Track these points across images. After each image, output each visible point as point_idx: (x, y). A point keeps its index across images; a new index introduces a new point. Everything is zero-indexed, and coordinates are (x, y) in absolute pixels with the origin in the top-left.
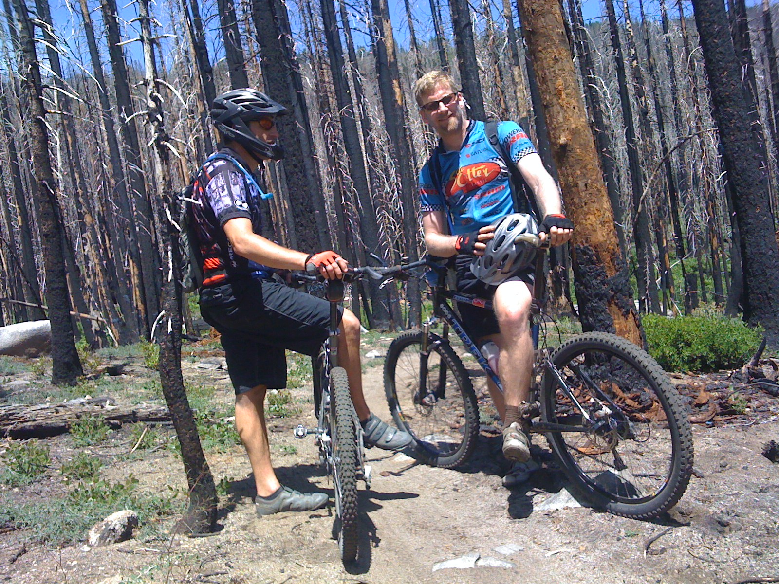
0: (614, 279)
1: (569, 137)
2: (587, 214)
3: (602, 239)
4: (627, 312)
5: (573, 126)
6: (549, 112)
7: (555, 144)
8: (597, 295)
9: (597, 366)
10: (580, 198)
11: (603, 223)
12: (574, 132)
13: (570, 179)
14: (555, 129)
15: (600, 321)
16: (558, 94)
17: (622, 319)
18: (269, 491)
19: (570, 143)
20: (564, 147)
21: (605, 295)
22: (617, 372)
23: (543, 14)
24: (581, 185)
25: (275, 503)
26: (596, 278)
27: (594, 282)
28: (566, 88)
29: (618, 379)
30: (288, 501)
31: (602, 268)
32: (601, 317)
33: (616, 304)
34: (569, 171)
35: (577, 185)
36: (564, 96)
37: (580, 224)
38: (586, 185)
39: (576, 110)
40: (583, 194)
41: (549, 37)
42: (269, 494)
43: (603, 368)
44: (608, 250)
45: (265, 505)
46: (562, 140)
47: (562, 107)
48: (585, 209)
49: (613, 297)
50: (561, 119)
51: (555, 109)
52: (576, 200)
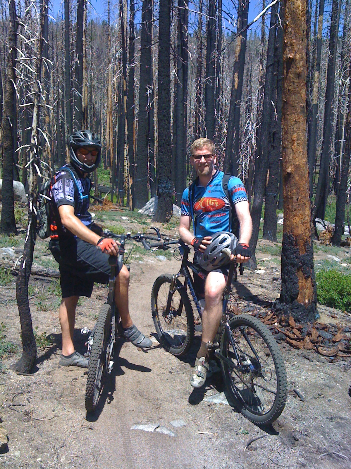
0: (303, 256)
1: (293, 169)
2: (294, 216)
3: (300, 232)
4: (308, 277)
5: (297, 163)
6: (285, 152)
7: (285, 171)
8: (291, 264)
9: (285, 304)
10: (293, 206)
11: (303, 223)
12: (297, 167)
13: (289, 193)
14: (286, 162)
15: (291, 279)
16: (293, 142)
17: (304, 281)
18: (68, 353)
19: (293, 173)
20: (289, 174)
21: (296, 265)
22: (295, 310)
23: (294, 93)
24: (295, 199)
25: (69, 361)
26: (293, 254)
27: (292, 256)
28: (298, 140)
29: (294, 314)
30: (77, 361)
31: (298, 249)
32: (292, 277)
33: (302, 271)
34: (290, 189)
35: (292, 198)
36: (295, 144)
37: (290, 221)
38: (297, 199)
39: (301, 154)
40: (295, 204)
41: (294, 107)
42: (67, 355)
43: (288, 306)
44: (303, 239)
45: (64, 361)
46: (289, 170)
47: (293, 150)
48: (294, 213)
49: (301, 267)
50: (291, 158)
51: (289, 151)
52: (290, 206)
